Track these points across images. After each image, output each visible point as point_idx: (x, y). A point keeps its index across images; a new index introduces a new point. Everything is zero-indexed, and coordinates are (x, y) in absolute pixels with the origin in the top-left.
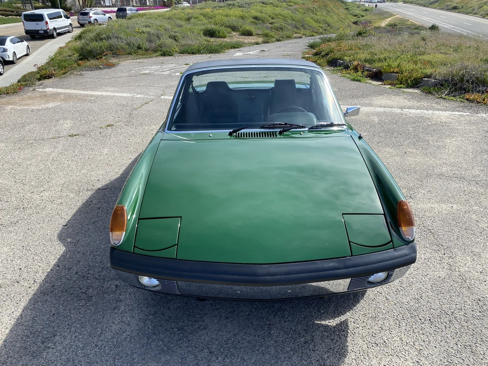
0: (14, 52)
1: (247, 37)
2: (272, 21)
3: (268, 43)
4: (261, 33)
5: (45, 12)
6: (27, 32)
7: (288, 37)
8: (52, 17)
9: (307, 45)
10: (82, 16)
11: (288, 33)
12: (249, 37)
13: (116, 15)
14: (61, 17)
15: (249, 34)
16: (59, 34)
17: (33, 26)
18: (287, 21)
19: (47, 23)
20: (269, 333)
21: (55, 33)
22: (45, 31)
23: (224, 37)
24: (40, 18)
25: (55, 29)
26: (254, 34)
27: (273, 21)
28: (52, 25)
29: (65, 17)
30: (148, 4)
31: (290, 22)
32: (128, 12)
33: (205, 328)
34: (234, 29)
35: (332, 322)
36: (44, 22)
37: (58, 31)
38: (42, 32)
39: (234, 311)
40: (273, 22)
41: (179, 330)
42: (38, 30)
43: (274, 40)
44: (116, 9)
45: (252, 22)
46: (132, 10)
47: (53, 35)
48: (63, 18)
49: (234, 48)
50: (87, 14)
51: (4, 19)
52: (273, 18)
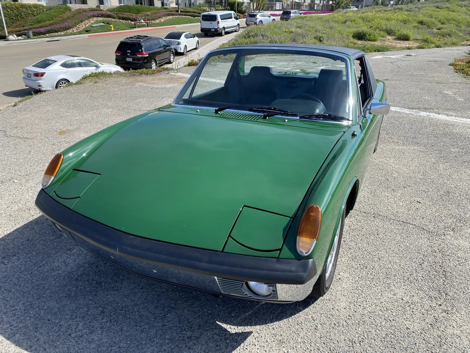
0: (186, 46)
1: (402, 42)
2: (440, 26)
3: (423, 48)
4: (420, 38)
5: (219, 14)
6: (202, 30)
7: (454, 44)
8: (224, 18)
9: (468, 52)
10: (250, 18)
11: (454, 40)
12: (405, 42)
13: (281, 18)
14: (231, 18)
15: (406, 38)
16: (227, 33)
17: (208, 25)
18: (460, 27)
19: (218, 23)
20: (165, 315)
21: (223, 32)
22: (216, 30)
23: (375, 40)
24: (213, 18)
25: (224, 28)
26: (411, 39)
27: (442, 26)
28: (222, 24)
29: (234, 18)
30: (315, 9)
31: (463, 28)
32: (292, 15)
33: (117, 290)
34: (390, 32)
35: (233, 329)
36: (216, 22)
37: (226, 30)
38: (214, 30)
39: (154, 284)
40: (442, 28)
41: (96, 284)
42: (211, 29)
43: (433, 45)
44: (281, 12)
45: (415, 27)
46: (295, 13)
47: (222, 33)
48: (233, 19)
49: (379, 51)
50: (254, 16)
51: (192, 20)
52: (443, 23)
